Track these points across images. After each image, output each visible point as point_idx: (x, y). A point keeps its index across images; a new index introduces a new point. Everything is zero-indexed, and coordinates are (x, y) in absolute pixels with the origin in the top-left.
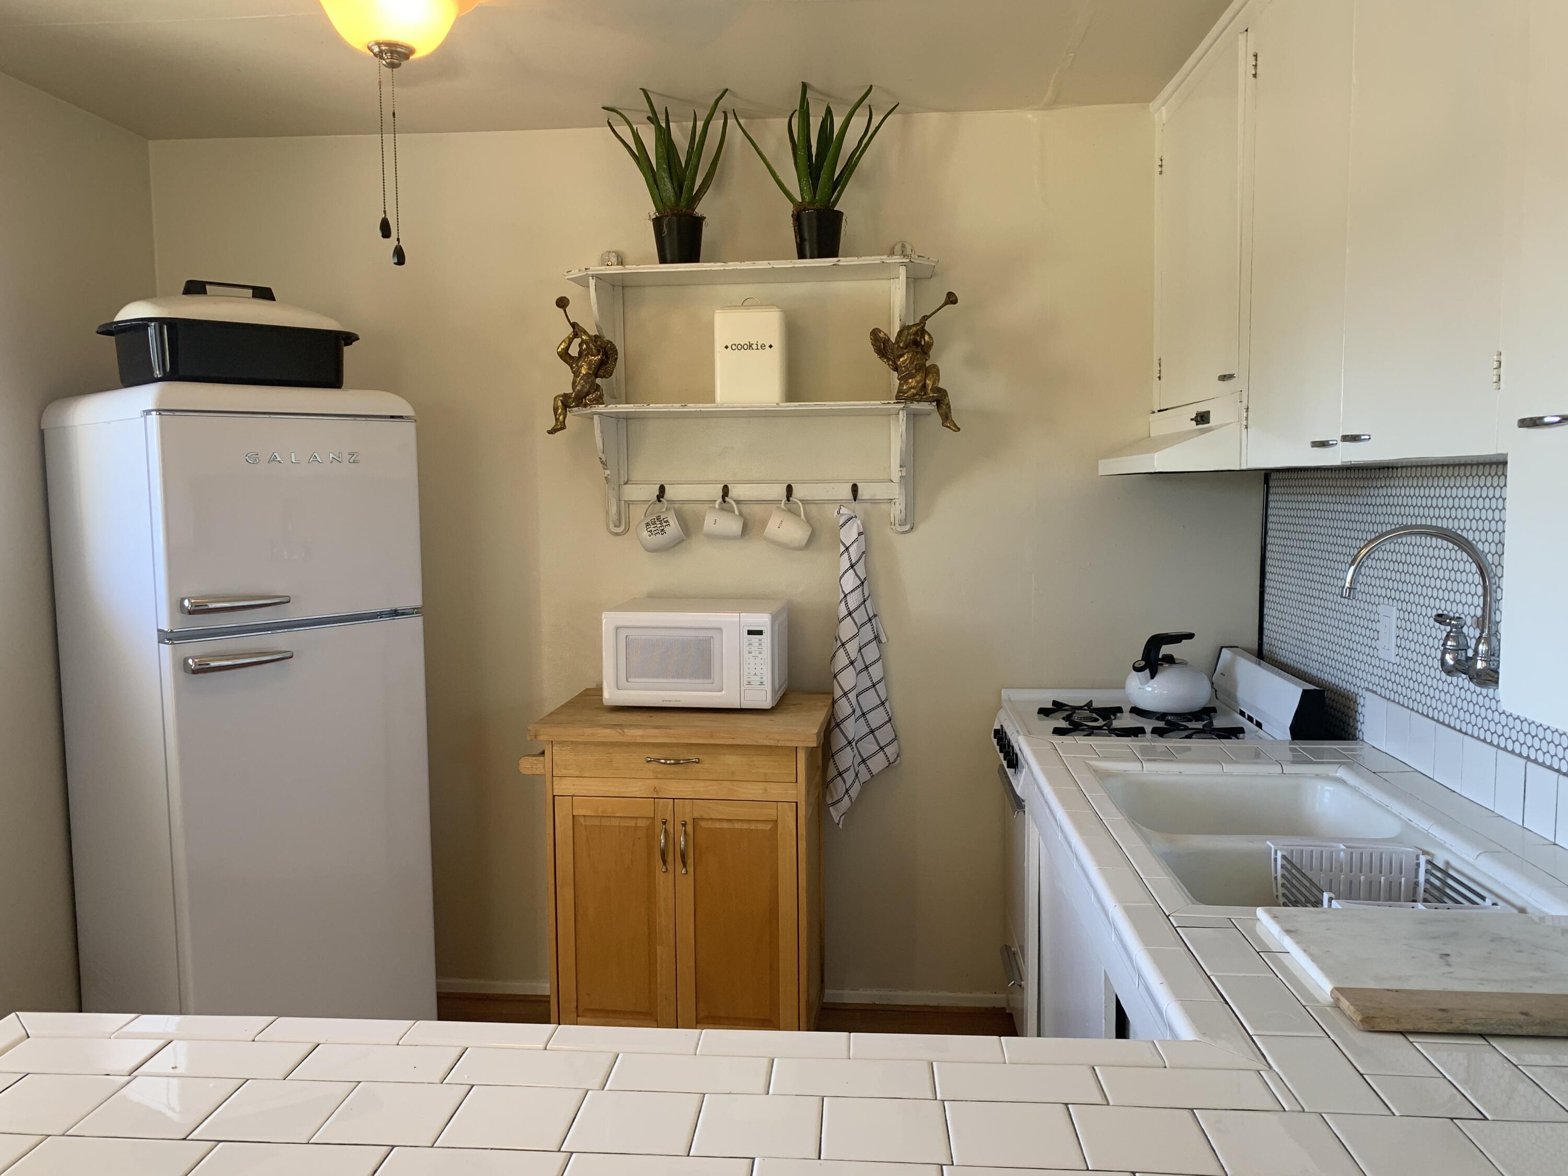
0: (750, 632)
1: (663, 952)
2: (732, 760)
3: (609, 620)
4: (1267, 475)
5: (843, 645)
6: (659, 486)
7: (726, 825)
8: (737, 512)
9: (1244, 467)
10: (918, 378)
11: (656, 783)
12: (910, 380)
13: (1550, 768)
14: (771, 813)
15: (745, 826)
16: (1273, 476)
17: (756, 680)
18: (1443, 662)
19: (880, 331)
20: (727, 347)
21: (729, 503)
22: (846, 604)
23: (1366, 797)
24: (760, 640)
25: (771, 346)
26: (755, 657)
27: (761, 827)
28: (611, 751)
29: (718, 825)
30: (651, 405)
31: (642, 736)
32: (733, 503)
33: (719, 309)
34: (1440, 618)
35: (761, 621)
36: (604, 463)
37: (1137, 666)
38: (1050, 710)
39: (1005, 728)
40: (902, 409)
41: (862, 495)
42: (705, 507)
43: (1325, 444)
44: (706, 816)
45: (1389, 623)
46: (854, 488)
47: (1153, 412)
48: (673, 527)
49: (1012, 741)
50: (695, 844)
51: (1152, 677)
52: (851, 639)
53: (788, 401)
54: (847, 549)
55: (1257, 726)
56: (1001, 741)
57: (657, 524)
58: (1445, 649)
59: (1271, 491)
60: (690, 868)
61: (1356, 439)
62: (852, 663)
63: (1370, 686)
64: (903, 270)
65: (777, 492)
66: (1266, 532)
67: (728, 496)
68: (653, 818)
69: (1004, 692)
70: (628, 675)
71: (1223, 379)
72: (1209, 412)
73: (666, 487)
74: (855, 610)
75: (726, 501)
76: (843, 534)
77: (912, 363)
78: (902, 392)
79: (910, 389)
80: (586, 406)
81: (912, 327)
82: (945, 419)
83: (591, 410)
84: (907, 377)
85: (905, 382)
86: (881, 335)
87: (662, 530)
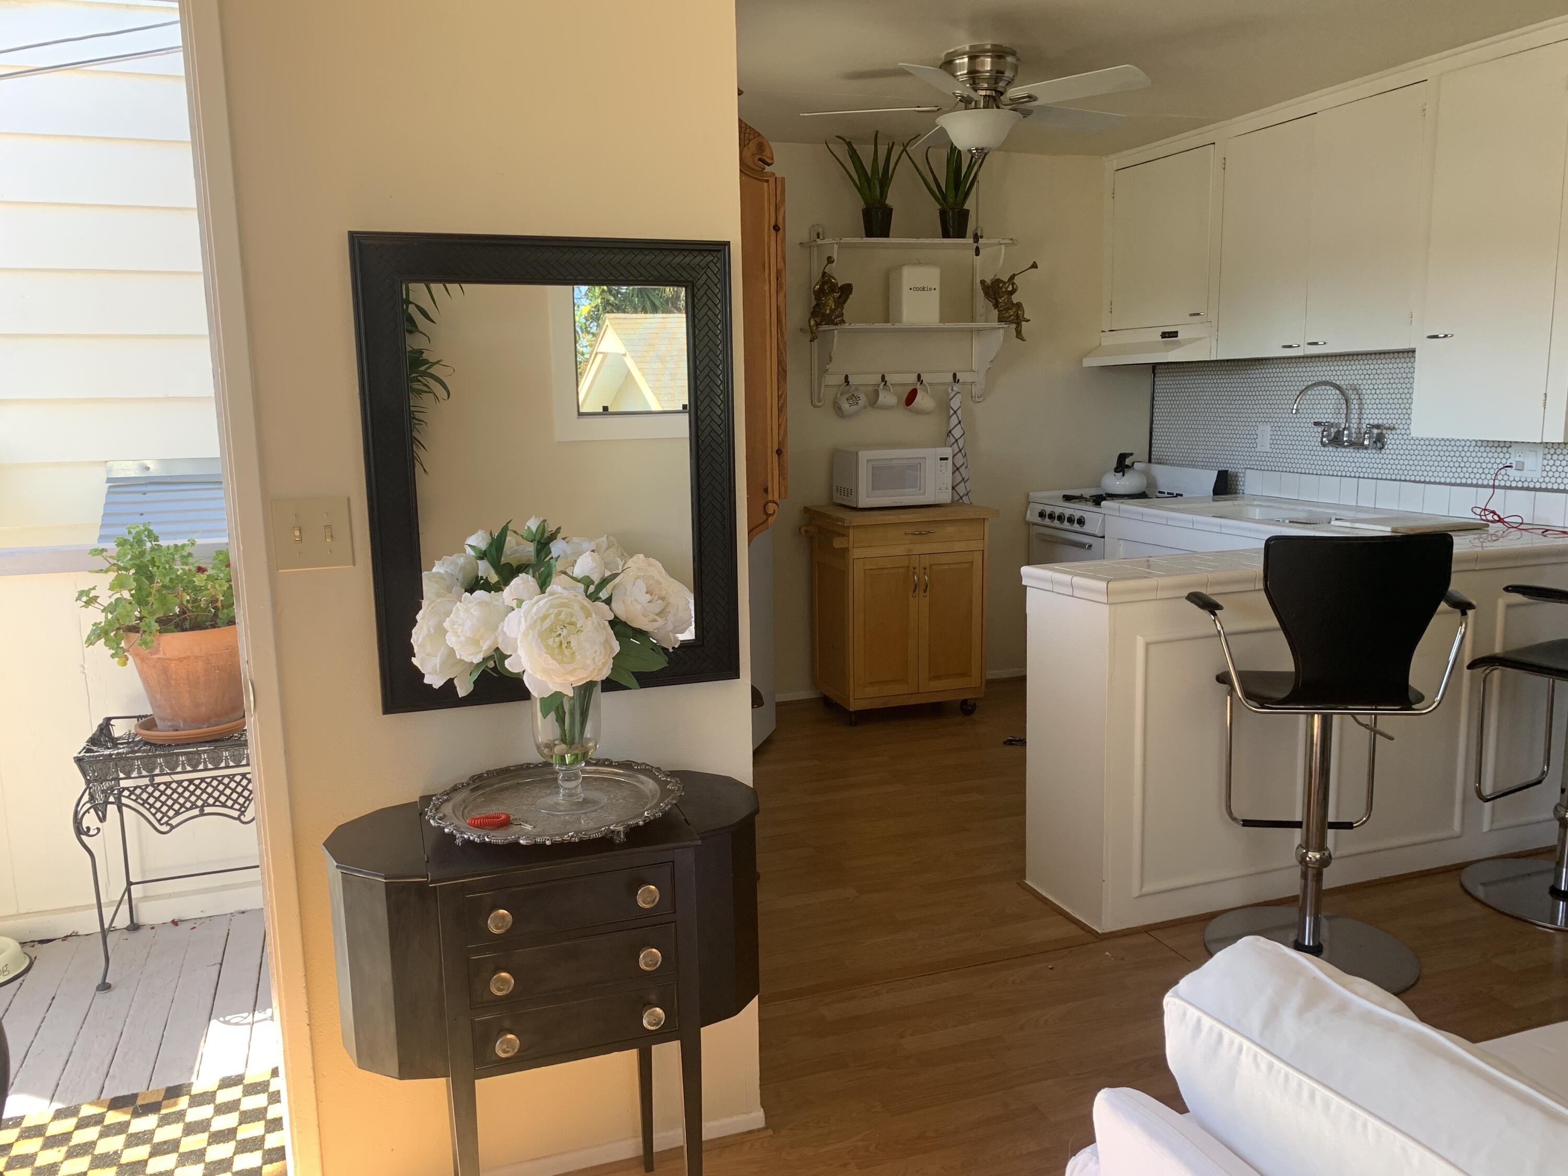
0: (941, 459)
1: (911, 642)
2: (950, 529)
3: (863, 456)
4: (1155, 367)
5: (959, 469)
6: (844, 376)
7: (946, 567)
8: (892, 391)
9: (1212, 359)
10: (1014, 310)
11: (911, 546)
12: (1010, 311)
13: (1373, 478)
14: (970, 558)
16: (1158, 367)
17: (944, 487)
18: (1322, 442)
19: (985, 281)
20: (911, 289)
21: (887, 386)
22: (958, 444)
23: (1281, 508)
24: (946, 464)
25: (935, 289)
26: (944, 473)
27: (964, 566)
28: (887, 530)
29: (942, 567)
30: (875, 324)
31: (910, 519)
32: (890, 386)
33: (904, 265)
34: (1316, 424)
35: (948, 452)
36: (831, 361)
37: (1117, 470)
38: (1067, 498)
39: (1048, 510)
40: (1002, 328)
41: (959, 380)
42: (871, 388)
43: (1290, 347)
44: (936, 563)
45: (1265, 434)
46: (955, 375)
47: (1103, 332)
48: (863, 400)
49: (1067, 513)
50: (930, 578)
51: (1123, 476)
52: (961, 466)
53: (940, 322)
54: (955, 412)
55: (1181, 495)
56: (1051, 516)
57: (853, 399)
58: (1323, 436)
59: (1157, 376)
60: (928, 593)
61: (1316, 344)
62: (963, 479)
63: (1249, 466)
64: (1003, 247)
65: (912, 378)
66: (1153, 398)
67: (886, 382)
68: (908, 567)
69: (1031, 494)
70: (872, 490)
71: (1191, 315)
72: (1177, 332)
73: (849, 376)
74: (962, 449)
75: (885, 384)
76: (952, 403)
77: (1008, 300)
78: (1004, 318)
79: (1010, 316)
80: (836, 324)
81: (1006, 280)
82: (1019, 334)
83: (838, 327)
84: (1007, 309)
85: (1007, 312)
86: (986, 284)
87: (857, 404)
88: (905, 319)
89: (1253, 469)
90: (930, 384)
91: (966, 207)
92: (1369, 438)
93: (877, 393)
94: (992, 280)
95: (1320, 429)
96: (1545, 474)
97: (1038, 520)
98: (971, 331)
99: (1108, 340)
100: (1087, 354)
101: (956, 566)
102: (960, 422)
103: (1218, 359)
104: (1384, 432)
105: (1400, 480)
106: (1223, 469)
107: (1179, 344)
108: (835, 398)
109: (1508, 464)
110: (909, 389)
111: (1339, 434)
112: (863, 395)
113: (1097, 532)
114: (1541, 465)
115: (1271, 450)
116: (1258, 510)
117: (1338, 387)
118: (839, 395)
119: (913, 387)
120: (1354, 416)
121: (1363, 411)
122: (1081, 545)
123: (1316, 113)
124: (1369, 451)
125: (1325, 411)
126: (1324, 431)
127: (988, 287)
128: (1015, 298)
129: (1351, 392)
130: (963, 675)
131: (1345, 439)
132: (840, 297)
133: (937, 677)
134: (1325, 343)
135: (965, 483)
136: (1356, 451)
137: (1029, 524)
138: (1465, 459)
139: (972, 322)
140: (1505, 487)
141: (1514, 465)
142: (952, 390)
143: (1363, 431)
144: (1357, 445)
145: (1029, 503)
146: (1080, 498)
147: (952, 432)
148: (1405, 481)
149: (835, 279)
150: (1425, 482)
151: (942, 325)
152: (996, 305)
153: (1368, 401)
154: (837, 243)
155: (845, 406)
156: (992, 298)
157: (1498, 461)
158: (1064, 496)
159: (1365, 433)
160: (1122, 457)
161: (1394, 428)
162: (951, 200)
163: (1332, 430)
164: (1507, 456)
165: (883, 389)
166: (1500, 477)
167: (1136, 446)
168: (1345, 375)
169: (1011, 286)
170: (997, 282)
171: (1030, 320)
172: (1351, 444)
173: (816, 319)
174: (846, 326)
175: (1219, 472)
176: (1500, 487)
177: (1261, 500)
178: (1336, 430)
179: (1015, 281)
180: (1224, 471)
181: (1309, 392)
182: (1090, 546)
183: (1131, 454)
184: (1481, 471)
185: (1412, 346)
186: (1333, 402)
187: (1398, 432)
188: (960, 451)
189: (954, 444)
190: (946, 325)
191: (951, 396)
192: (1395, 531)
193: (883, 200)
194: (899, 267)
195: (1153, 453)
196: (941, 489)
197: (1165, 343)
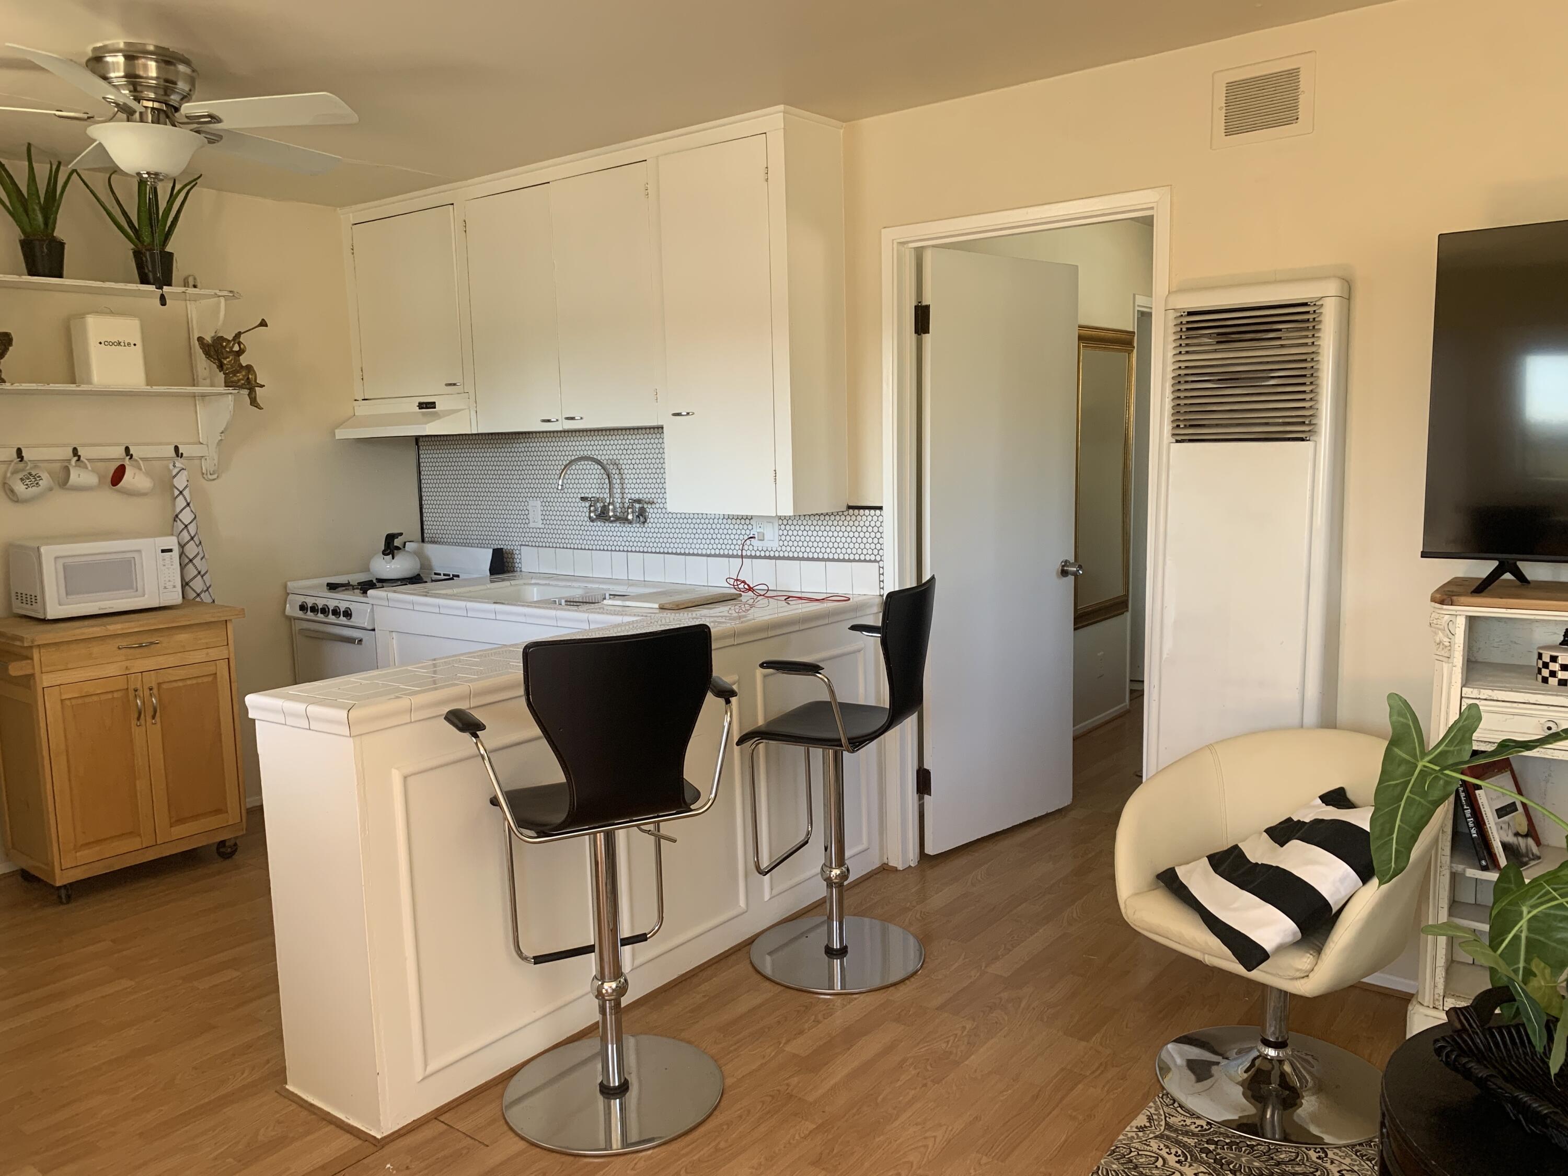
0: (163, 551)
1: (141, 785)
2: (182, 638)
3: (48, 553)
4: (417, 439)
5: (191, 561)
6: (15, 449)
7: (181, 684)
8: (90, 468)
9: (475, 432)
10: (244, 373)
11: (128, 663)
12: (240, 374)
14: (211, 669)
16: (421, 439)
17: (170, 585)
18: (590, 517)
19: (204, 339)
20: (100, 343)
21: (82, 462)
22: (188, 531)
23: (556, 586)
24: (170, 556)
25: (135, 345)
26: (167, 568)
27: (205, 680)
28: (90, 645)
29: (175, 685)
30: (54, 385)
31: (121, 629)
32: (86, 461)
33: (88, 313)
34: (583, 499)
35: (171, 542)
37: (385, 553)
38: (332, 587)
39: (310, 602)
40: (231, 393)
41: (182, 454)
42: (58, 465)
43: (549, 421)
44: (166, 680)
45: (535, 508)
46: (176, 449)
47: (355, 400)
48: (45, 481)
49: (332, 604)
50: (157, 700)
51: (393, 558)
52: (196, 556)
53: (148, 385)
54: (181, 492)
55: (458, 576)
56: (314, 609)
57: (31, 479)
58: (590, 512)
59: (421, 448)
60: (158, 719)
61: (573, 418)
62: (199, 573)
63: (524, 543)
64: (222, 300)
65: (117, 452)
66: (420, 473)
67: (79, 457)
68: (127, 689)
69: (289, 584)
70: (67, 594)
71: (448, 385)
72: (435, 403)
73: (23, 449)
74: (195, 536)
75: (79, 460)
76: (176, 482)
77: (235, 362)
78: (232, 382)
79: (239, 380)
81: (230, 338)
82: (254, 402)
84: (235, 373)
85: (235, 375)
86: (205, 342)
87: (37, 484)
88: (96, 378)
89: (528, 545)
90: (143, 459)
91: (168, 249)
92: (633, 512)
93: (67, 470)
94: (213, 337)
95: (587, 504)
96: (781, 543)
97: (300, 614)
98: (194, 396)
99: (363, 409)
100: (339, 425)
101: (194, 681)
102: (188, 504)
103: (479, 432)
104: (645, 506)
105: (664, 553)
106: (499, 547)
107: (437, 416)
108: (5, 477)
109: (751, 536)
110: (114, 466)
111: (605, 509)
112: (46, 475)
113: (366, 625)
114: (777, 536)
115: (543, 526)
116: (535, 589)
117: (599, 462)
118: (9, 475)
119: (119, 464)
120: (617, 490)
121: (625, 486)
122: (350, 640)
123: (549, 183)
124: (634, 526)
125: (590, 486)
126: (591, 506)
127: (208, 345)
128: (244, 360)
129: (611, 467)
130: (217, 811)
131: (611, 514)
133: (181, 821)
134: (581, 418)
135: (202, 577)
136: (622, 526)
137: (290, 619)
138: (716, 531)
139: (194, 386)
140: (751, 557)
141: (756, 536)
142: (174, 466)
143: (626, 505)
144: (622, 519)
145: (288, 594)
146: (346, 586)
147: (179, 516)
148: (668, 553)
150: (685, 554)
151: (149, 389)
152: (221, 367)
153: (628, 476)
155: (20, 488)
156: (214, 359)
157: (743, 532)
158: (328, 585)
159: (628, 508)
160: (390, 538)
161: (653, 502)
162: (147, 238)
163: (598, 505)
164: (750, 527)
166: (746, 547)
167: (407, 526)
168: (605, 450)
169: (237, 345)
170: (219, 340)
171: (266, 386)
172: (617, 519)
174: (7, 386)
175: (494, 550)
176: (747, 557)
177: (539, 578)
178: (602, 504)
179: (241, 340)
180: (498, 549)
181: (574, 467)
182: (360, 641)
183: (401, 534)
184: (730, 542)
185: (660, 423)
186: (597, 476)
187: (657, 506)
188: (192, 538)
189: (181, 531)
190: (156, 389)
191: (174, 473)
192: (662, 608)
193: (50, 231)
194: (82, 316)
195: (426, 531)
196: (165, 588)
197: (423, 414)
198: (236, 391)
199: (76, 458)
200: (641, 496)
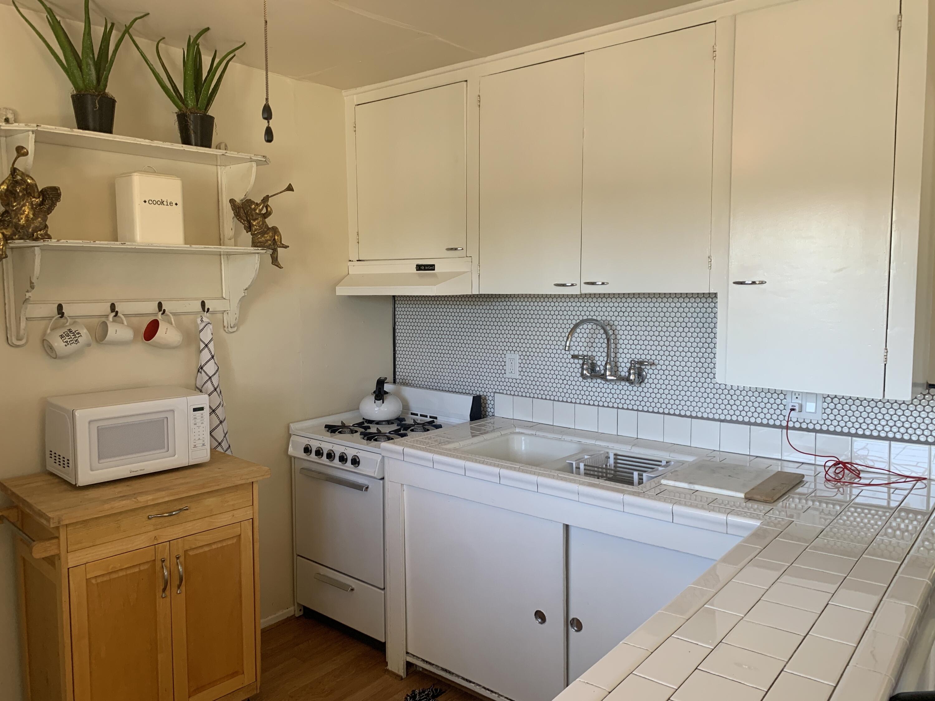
0: (195, 410)
2: (211, 501)
3: (83, 416)
4: (394, 298)
6: (56, 305)
7: (206, 549)
8: (125, 323)
9: (475, 292)
10: (271, 234)
11: (155, 533)
12: (266, 236)
13: (632, 410)
14: (237, 531)
15: (219, 545)
17: (200, 443)
18: (582, 375)
19: (235, 201)
20: (145, 202)
21: (119, 317)
24: (202, 414)
25: (176, 204)
26: (199, 427)
27: (230, 542)
28: (119, 518)
29: (201, 551)
31: (153, 500)
32: (122, 316)
33: (135, 172)
34: (574, 357)
35: (202, 400)
36: (32, 287)
37: (377, 398)
38: (332, 429)
39: (313, 444)
40: (258, 253)
41: (208, 309)
42: (96, 320)
43: (564, 285)
44: (194, 546)
45: (513, 360)
46: (203, 304)
47: (350, 261)
48: (85, 336)
49: (336, 449)
50: (185, 569)
51: (383, 403)
53: (186, 244)
54: (206, 345)
55: (436, 418)
56: (319, 453)
58: (583, 369)
60: (183, 588)
61: (593, 284)
62: (221, 420)
63: (498, 391)
64: (254, 164)
65: (152, 307)
66: (395, 324)
67: (117, 312)
68: (155, 560)
69: (292, 425)
70: (99, 458)
71: (448, 249)
72: (434, 265)
73: (64, 305)
74: (217, 387)
75: (116, 315)
76: (202, 336)
77: (263, 224)
78: (260, 242)
79: (267, 241)
80: (37, 239)
81: (259, 201)
82: (275, 260)
83: (40, 243)
84: (263, 233)
85: (262, 236)
86: (236, 203)
87: (76, 340)
88: (137, 237)
89: (503, 393)
90: (174, 314)
91: (210, 113)
92: (634, 373)
93: (105, 326)
94: (242, 200)
95: (579, 362)
96: (825, 416)
97: (302, 455)
98: (219, 254)
99: (356, 269)
102: (213, 357)
103: (480, 293)
105: (663, 413)
106: (477, 394)
107: (436, 277)
108: (44, 334)
110: (147, 321)
111: (601, 368)
112: (85, 331)
113: (375, 474)
114: (821, 408)
115: (522, 378)
118: (49, 331)
119: (154, 318)
123: (583, 53)
126: (583, 364)
127: (238, 207)
128: (270, 222)
130: (234, 674)
131: (608, 373)
132: (42, 203)
133: (199, 690)
134: (605, 284)
135: (222, 425)
139: (220, 245)
142: (202, 321)
143: (627, 366)
144: (622, 378)
145: (291, 436)
146: (344, 429)
147: (204, 368)
148: (669, 414)
149: (32, 179)
150: (691, 416)
151: (187, 247)
152: (249, 228)
154: (33, 131)
155: (58, 344)
156: (244, 220)
158: (326, 426)
160: (379, 384)
161: (654, 364)
162: (191, 103)
163: (592, 363)
165: (114, 321)
167: (387, 370)
169: (265, 208)
170: (248, 202)
171: (288, 247)
173: (4, 231)
174: (53, 242)
175: (474, 397)
176: (776, 426)
178: (595, 363)
179: (268, 203)
180: (478, 396)
182: (368, 488)
183: (384, 379)
187: (659, 367)
188: (215, 389)
189: (206, 382)
190: (195, 247)
191: (201, 327)
192: (748, 499)
193: (101, 87)
194: (128, 174)
195: (398, 373)
196: (195, 446)
197: (421, 276)
198: (264, 251)
199: (114, 314)
200: (643, 357)
